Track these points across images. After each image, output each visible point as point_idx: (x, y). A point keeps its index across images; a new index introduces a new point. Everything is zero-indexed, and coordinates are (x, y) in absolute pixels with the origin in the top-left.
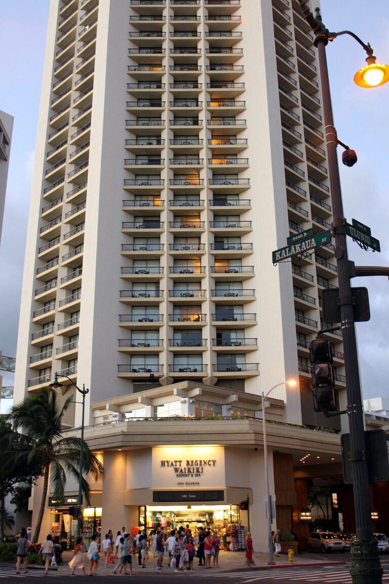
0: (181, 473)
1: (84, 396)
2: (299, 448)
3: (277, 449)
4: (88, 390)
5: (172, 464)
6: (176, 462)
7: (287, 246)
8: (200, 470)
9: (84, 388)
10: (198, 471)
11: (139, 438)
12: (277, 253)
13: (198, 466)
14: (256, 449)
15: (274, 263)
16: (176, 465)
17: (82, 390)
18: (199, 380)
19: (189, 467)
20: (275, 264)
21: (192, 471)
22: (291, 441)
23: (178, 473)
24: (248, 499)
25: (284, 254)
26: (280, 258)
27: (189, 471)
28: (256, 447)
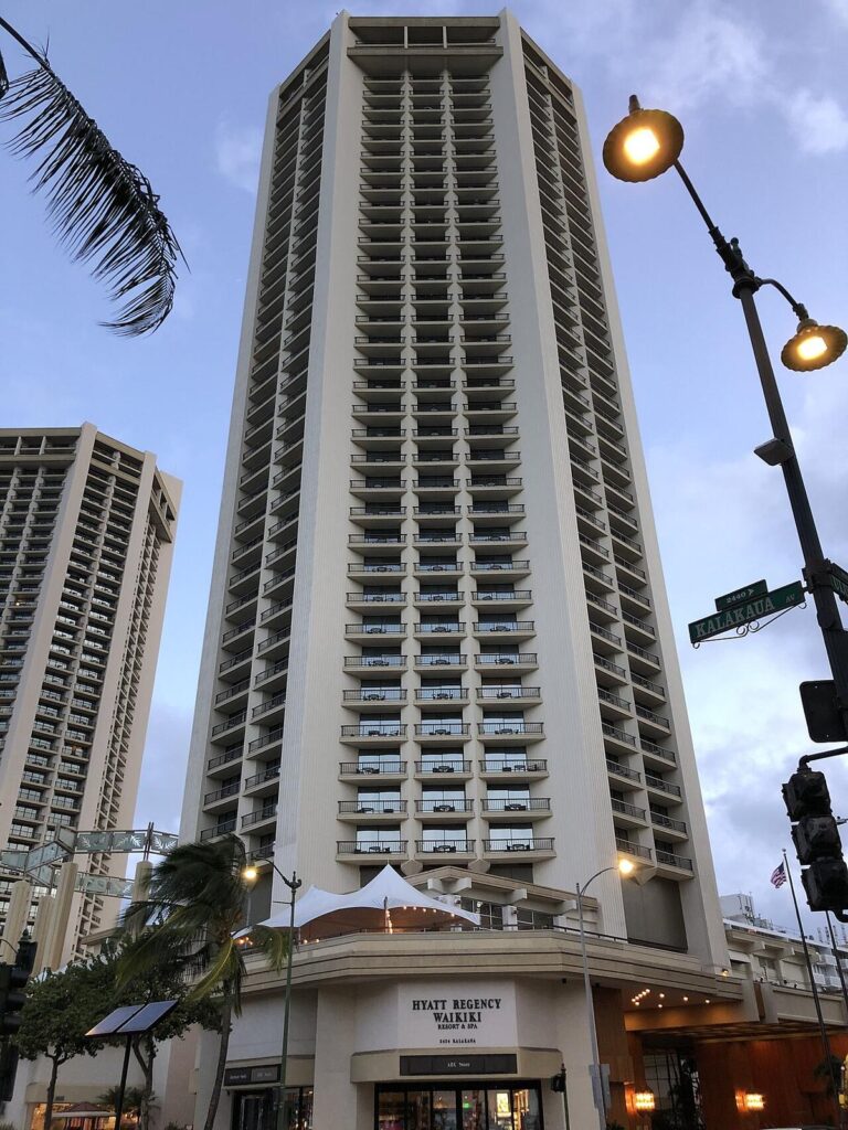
0: (445, 1023)
1: (294, 892)
2: (633, 978)
3: (598, 981)
4: (300, 881)
5: (430, 1005)
6: (436, 1002)
7: (716, 612)
8: (476, 1017)
9: (294, 879)
10: (472, 1019)
11: (378, 962)
12: (697, 626)
13: (473, 1010)
14: (564, 981)
15: (693, 642)
16: (437, 1008)
17: (291, 881)
18: (463, 865)
19: (458, 1011)
20: (696, 645)
21: (463, 1019)
22: (621, 967)
23: (441, 1023)
24: (564, 1070)
25: (713, 627)
26: (704, 634)
27: (458, 1019)
28: (564, 977)
